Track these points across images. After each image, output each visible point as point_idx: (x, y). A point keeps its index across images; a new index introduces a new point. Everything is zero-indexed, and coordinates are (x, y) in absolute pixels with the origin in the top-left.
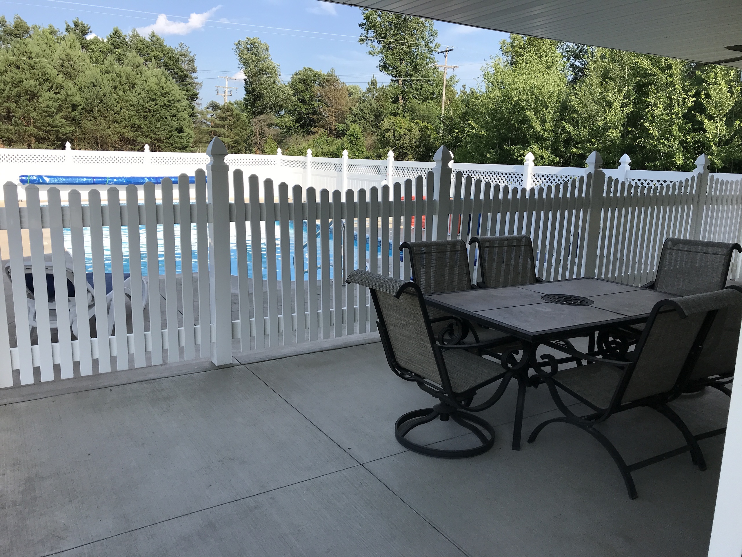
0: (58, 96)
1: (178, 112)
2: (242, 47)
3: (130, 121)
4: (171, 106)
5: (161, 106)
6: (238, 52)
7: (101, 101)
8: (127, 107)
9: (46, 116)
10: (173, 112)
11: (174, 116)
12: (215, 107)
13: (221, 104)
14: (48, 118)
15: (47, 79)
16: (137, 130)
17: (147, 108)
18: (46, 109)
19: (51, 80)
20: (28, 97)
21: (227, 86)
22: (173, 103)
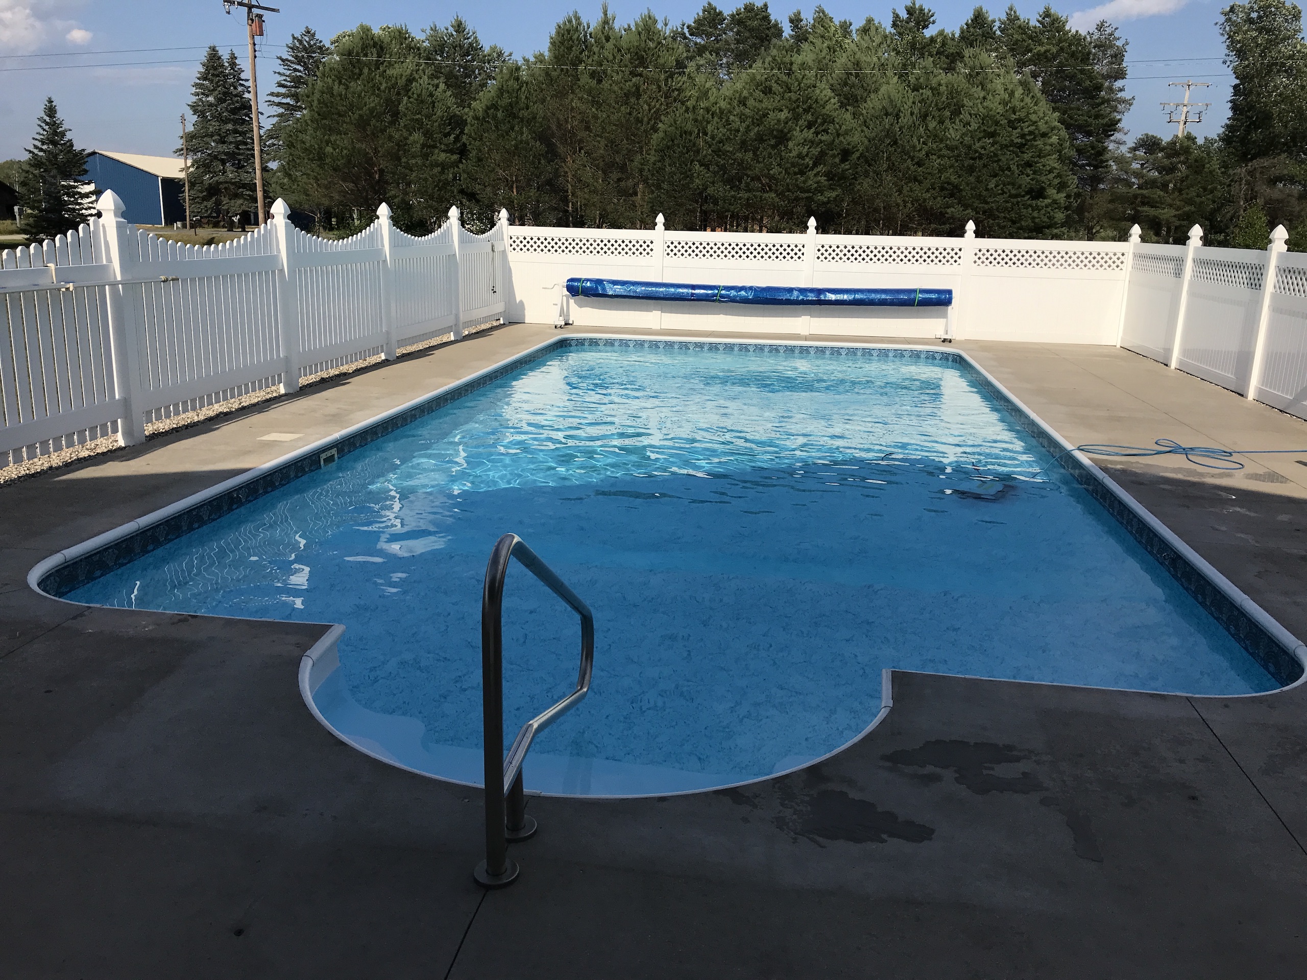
0: (825, 137)
1: (1038, 156)
2: (1239, 17)
3: (940, 177)
4: (1025, 144)
5: (1004, 147)
6: (1228, 29)
7: (895, 143)
8: (941, 150)
9: (795, 174)
10: (1027, 157)
11: (1029, 164)
12: (1150, 144)
13: (1166, 138)
14: (798, 176)
15: (810, 107)
16: (952, 195)
17: (976, 151)
18: (796, 160)
19: (815, 110)
20: (771, 141)
21: (1186, 102)
22: (1030, 140)
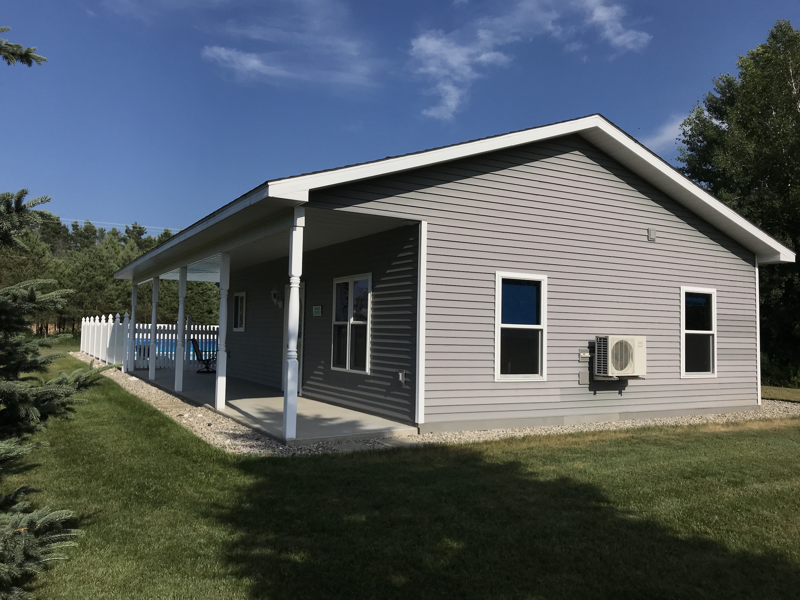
0: (119, 287)
1: (209, 298)
3: (171, 305)
4: (203, 293)
5: (196, 294)
8: (169, 294)
9: (108, 302)
10: (205, 298)
11: (206, 301)
14: (110, 303)
18: (109, 297)
20: (96, 289)
22: (205, 292)
